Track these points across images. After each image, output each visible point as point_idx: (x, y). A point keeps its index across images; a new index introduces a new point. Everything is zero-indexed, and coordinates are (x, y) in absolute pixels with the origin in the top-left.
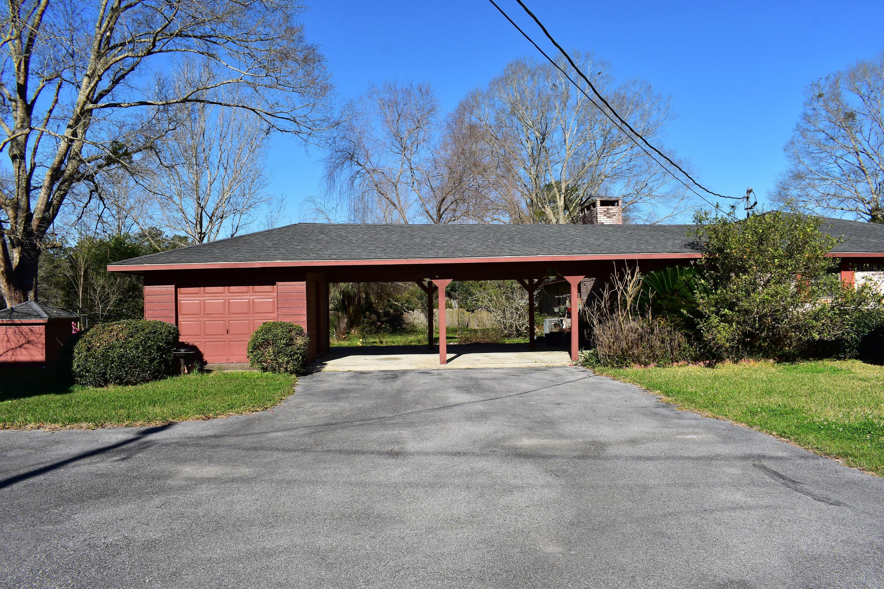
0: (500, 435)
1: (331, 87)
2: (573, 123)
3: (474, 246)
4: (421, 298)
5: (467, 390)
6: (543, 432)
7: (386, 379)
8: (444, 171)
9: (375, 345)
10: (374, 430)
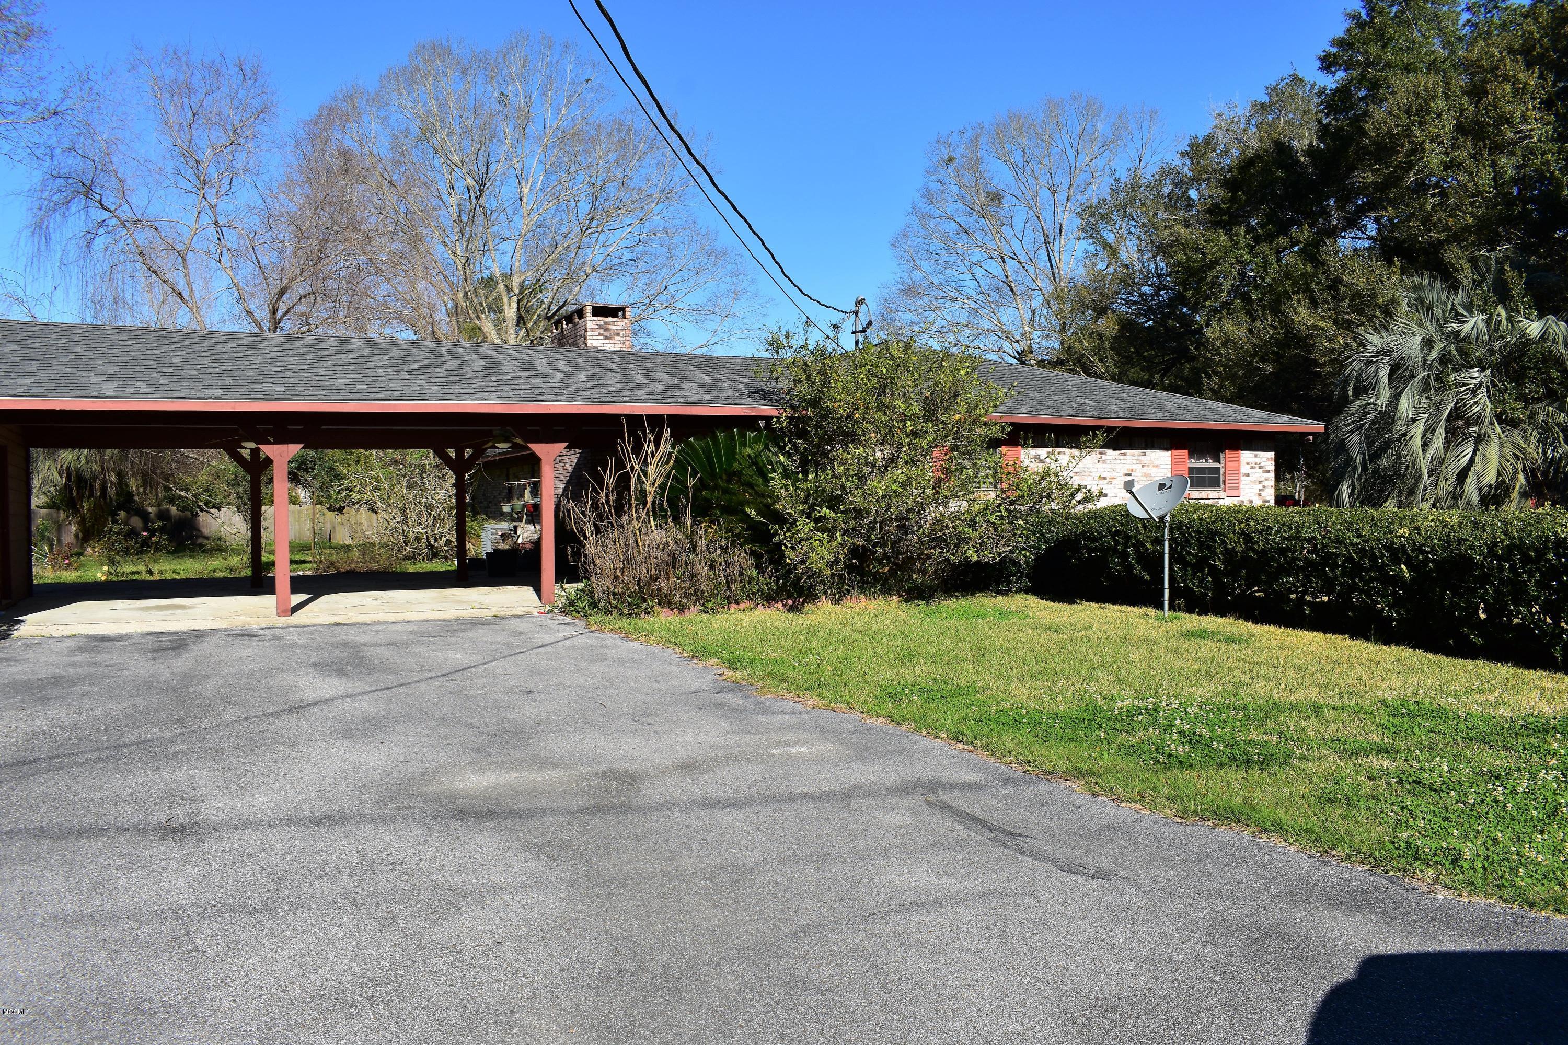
0: (416, 768)
1: (43, 33)
2: (535, 167)
3: (349, 378)
4: (234, 484)
5: (336, 671)
6: (505, 756)
7: (157, 651)
8: (286, 233)
9: (136, 577)
10: (129, 771)
